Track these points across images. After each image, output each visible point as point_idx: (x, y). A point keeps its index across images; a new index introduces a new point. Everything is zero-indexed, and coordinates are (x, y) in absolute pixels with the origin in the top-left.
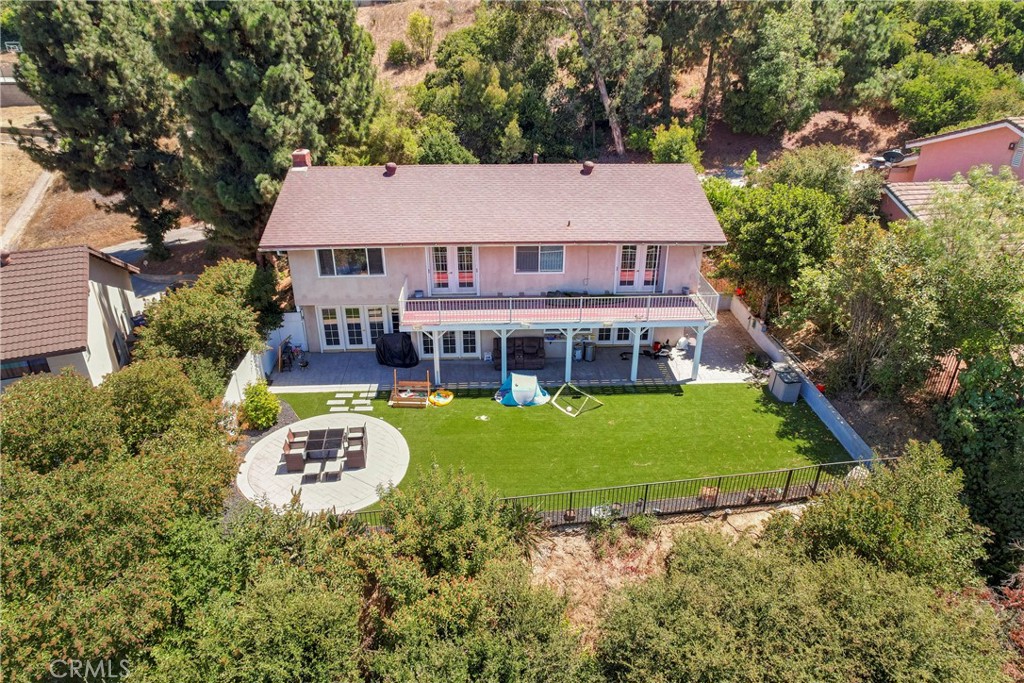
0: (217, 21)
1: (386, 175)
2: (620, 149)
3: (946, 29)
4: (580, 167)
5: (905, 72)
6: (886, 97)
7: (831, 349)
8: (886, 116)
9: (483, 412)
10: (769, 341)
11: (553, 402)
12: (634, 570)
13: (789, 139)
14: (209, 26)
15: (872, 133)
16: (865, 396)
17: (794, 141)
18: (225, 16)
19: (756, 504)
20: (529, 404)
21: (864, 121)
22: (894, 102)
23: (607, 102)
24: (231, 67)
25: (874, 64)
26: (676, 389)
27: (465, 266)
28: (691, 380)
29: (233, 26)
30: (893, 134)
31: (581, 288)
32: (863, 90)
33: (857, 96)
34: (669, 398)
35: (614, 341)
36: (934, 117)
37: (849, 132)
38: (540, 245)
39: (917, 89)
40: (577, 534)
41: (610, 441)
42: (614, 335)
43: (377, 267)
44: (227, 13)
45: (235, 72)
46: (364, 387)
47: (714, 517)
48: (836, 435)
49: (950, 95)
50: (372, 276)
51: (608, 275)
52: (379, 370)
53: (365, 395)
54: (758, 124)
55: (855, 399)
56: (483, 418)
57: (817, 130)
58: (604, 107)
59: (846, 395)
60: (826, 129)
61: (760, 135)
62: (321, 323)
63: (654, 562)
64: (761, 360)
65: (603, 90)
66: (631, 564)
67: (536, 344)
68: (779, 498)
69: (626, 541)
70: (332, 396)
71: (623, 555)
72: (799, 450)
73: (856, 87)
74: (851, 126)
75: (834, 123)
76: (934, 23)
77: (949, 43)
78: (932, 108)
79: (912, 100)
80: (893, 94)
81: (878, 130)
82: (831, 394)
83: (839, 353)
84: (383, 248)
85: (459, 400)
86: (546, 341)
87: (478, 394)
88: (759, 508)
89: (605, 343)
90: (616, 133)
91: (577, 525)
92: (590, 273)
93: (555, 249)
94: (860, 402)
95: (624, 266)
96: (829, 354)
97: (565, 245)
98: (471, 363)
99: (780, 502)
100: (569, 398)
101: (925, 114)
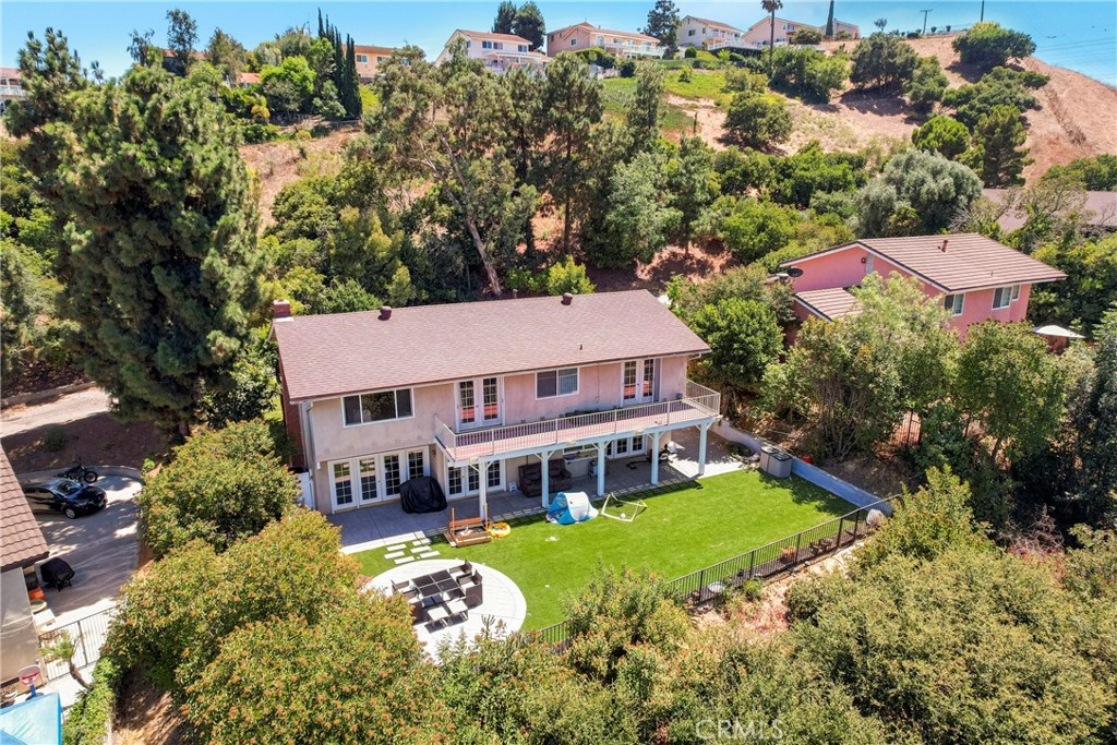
0: (169, 170)
1: (380, 318)
2: (498, 290)
3: (738, 177)
4: (560, 298)
5: (723, 211)
6: (713, 233)
7: (797, 429)
8: (714, 246)
9: (549, 533)
10: (740, 434)
11: (603, 513)
12: (765, 628)
13: (642, 271)
14: (161, 175)
15: (706, 261)
16: (847, 458)
17: (646, 272)
18: (178, 164)
19: (821, 554)
20: (584, 519)
21: (697, 253)
22: (721, 235)
23: (482, 248)
24: (182, 217)
25: (700, 204)
26: (692, 484)
27: (490, 396)
28: (699, 475)
29: (184, 175)
30: (723, 262)
31: (592, 406)
32: (698, 226)
33: (693, 230)
34: (692, 492)
35: (630, 452)
36: (754, 245)
37: (689, 262)
38: (557, 370)
39: (737, 224)
40: (707, 610)
41: (676, 534)
42: (630, 445)
43: (406, 410)
44: (180, 162)
45: (187, 222)
46: (409, 537)
47: (798, 571)
48: (836, 493)
49: (761, 228)
50: (401, 419)
51: (613, 391)
52: (411, 519)
53: (418, 543)
54: (618, 259)
55: (839, 462)
56: (553, 539)
57: (662, 262)
58: (478, 251)
59: (829, 462)
60: (668, 260)
61: (618, 269)
62: (333, 481)
63: (774, 618)
64: (742, 451)
65: (476, 236)
66: (760, 624)
67: (558, 466)
68: (833, 546)
69: (747, 606)
70: (384, 550)
71: (751, 619)
72: (819, 509)
73: (691, 223)
74: (688, 256)
75: (674, 255)
76: (730, 172)
77: (742, 189)
78: (752, 239)
79: (735, 232)
80: (718, 231)
81: (711, 259)
82: (818, 462)
83: (805, 431)
84: (412, 388)
85: (517, 529)
86: (567, 461)
87: (529, 520)
88: (824, 556)
89: (622, 455)
90: (493, 276)
91: (704, 603)
92: (601, 391)
93: (570, 372)
94: (844, 464)
95: (627, 381)
96: (796, 434)
97: (578, 367)
98: (499, 495)
99: (835, 549)
100: (614, 508)
101: (747, 244)
